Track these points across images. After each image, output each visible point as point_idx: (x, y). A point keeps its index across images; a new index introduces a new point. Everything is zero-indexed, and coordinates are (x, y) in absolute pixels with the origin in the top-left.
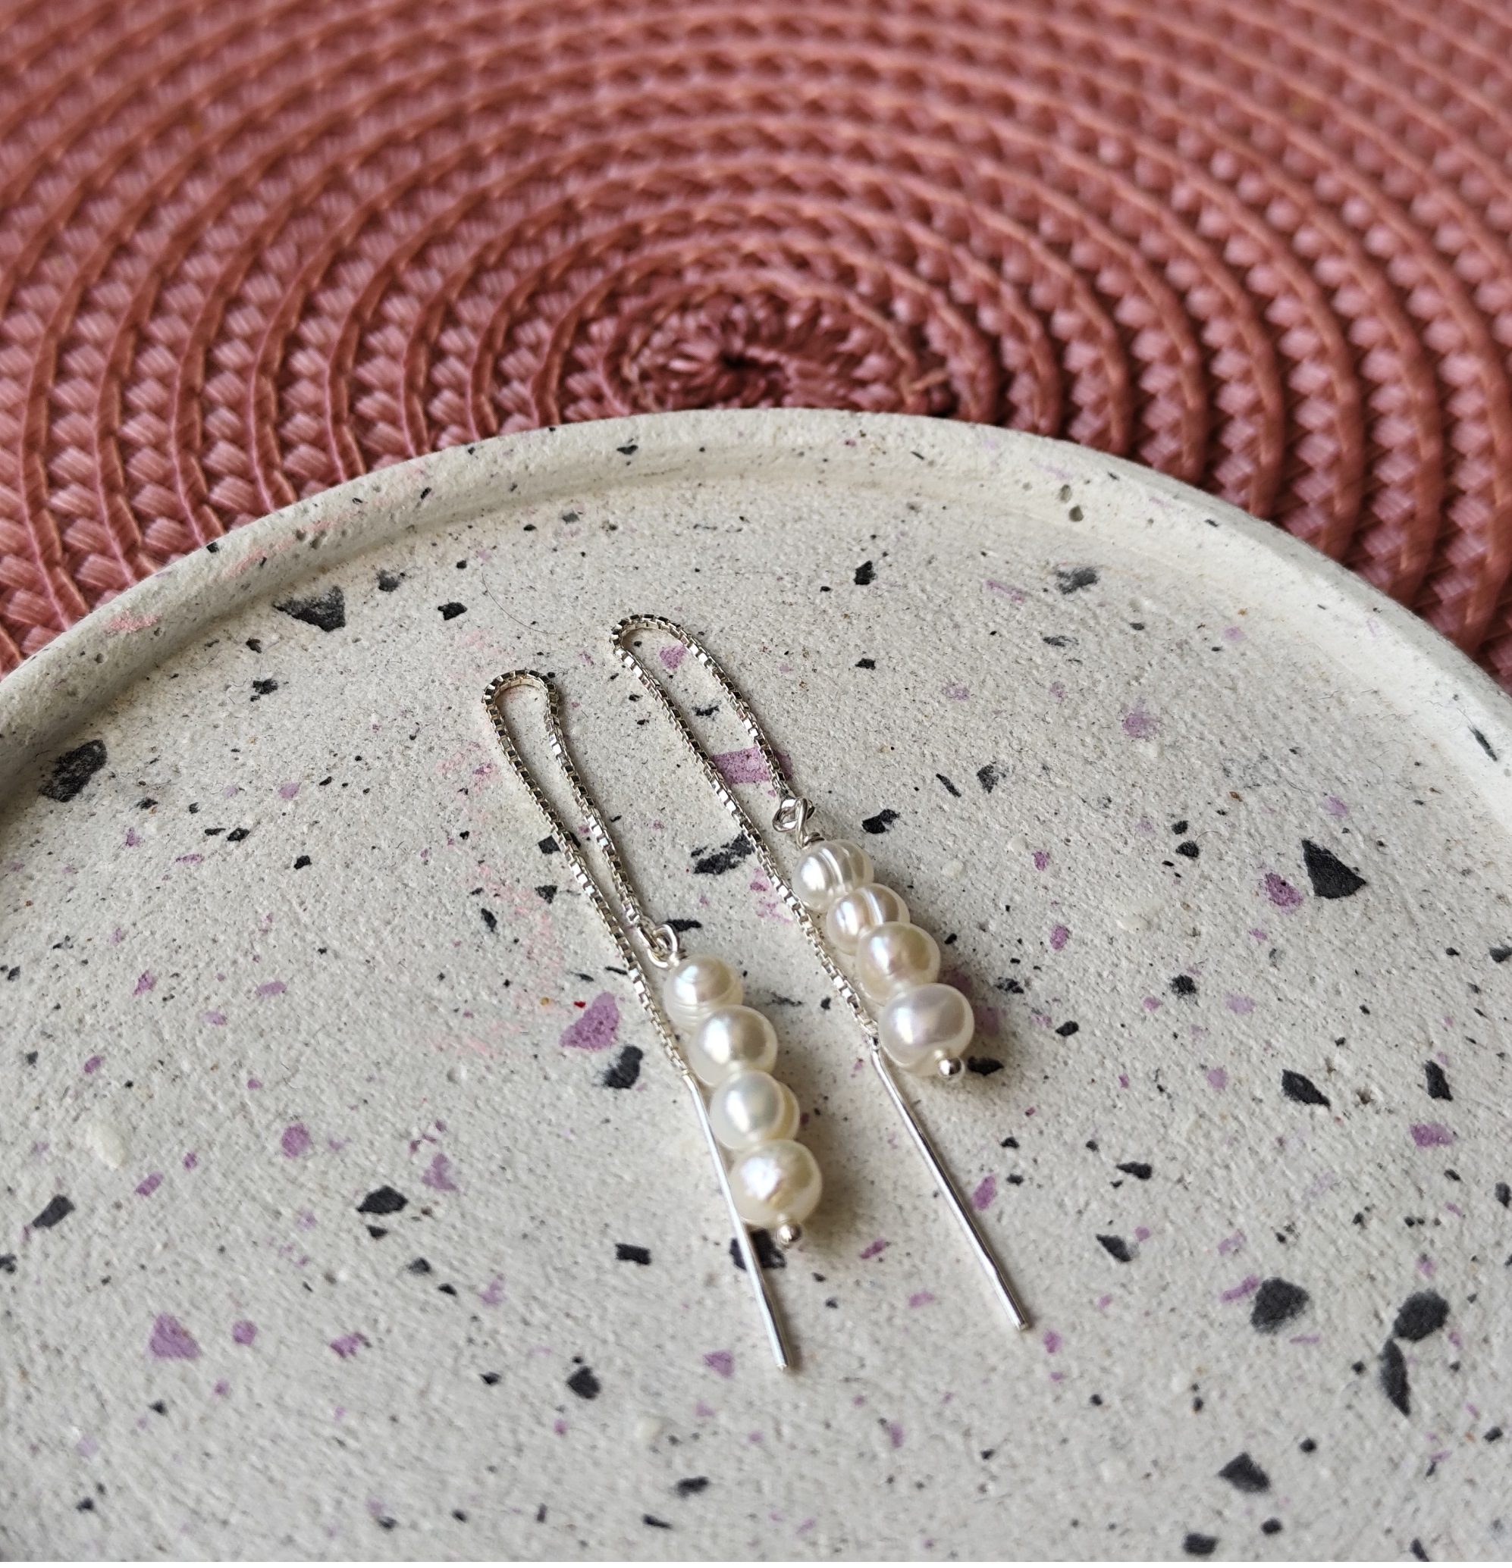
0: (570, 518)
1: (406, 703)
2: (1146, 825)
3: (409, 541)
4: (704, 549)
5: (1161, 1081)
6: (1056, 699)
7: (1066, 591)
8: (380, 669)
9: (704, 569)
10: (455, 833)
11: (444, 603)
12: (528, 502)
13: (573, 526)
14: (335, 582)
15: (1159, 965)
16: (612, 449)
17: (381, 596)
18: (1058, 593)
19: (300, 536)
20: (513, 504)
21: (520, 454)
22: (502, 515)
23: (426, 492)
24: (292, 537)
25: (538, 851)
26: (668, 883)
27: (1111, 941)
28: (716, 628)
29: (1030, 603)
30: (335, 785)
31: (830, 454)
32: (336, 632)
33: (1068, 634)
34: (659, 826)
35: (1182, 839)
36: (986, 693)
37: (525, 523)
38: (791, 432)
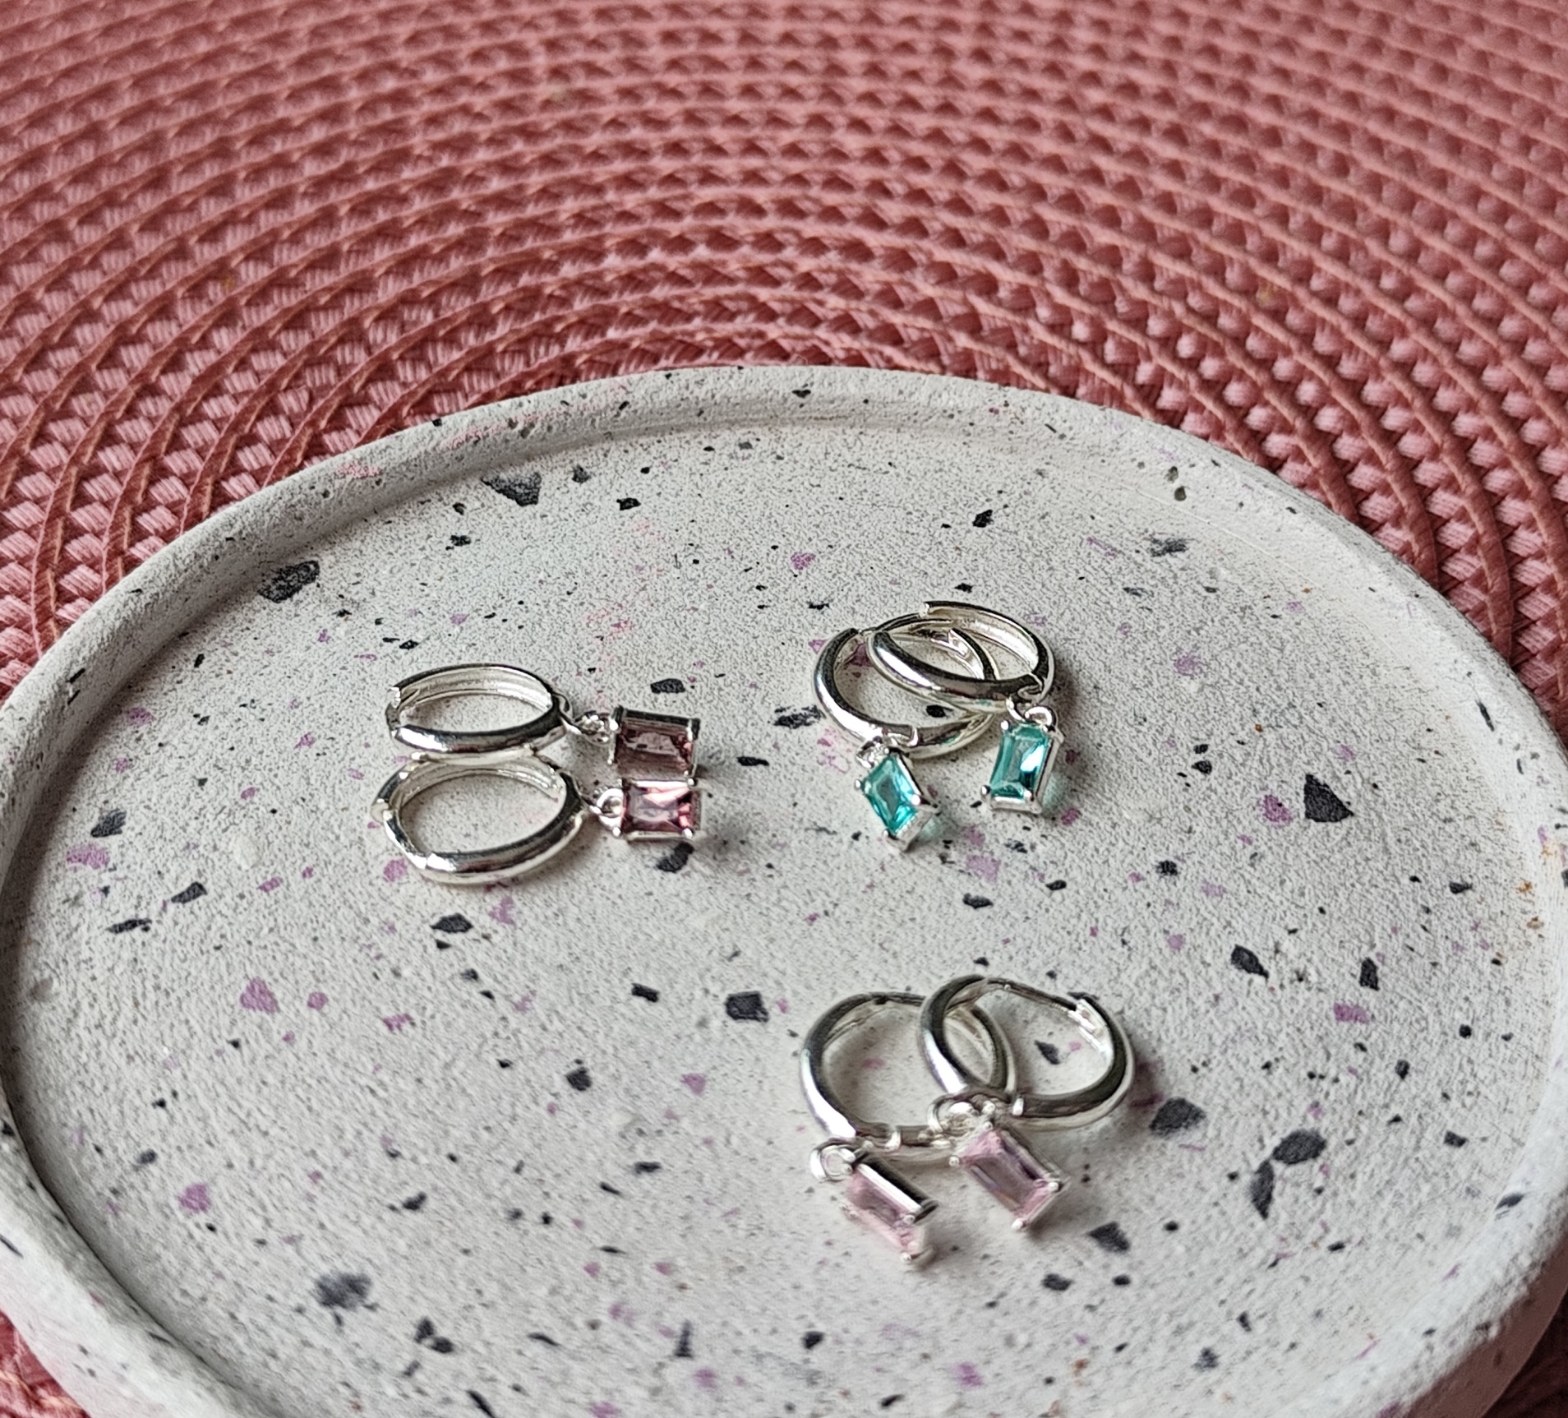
0: (746, 445)
1: (571, 567)
2: (1171, 742)
3: (606, 446)
4: (851, 483)
5: (1126, 937)
6: (1120, 635)
7: (1155, 554)
8: (558, 539)
9: (848, 498)
10: (584, 668)
11: (623, 497)
12: (712, 426)
13: (746, 452)
14: (538, 469)
15: (1150, 849)
16: (788, 391)
17: (573, 485)
18: (1148, 556)
19: (512, 424)
20: (700, 426)
21: (709, 385)
22: (688, 435)
23: (625, 404)
24: (505, 424)
25: (648, 690)
26: (750, 729)
27: (1114, 826)
28: (844, 544)
29: (1120, 558)
30: (497, 620)
31: (975, 419)
32: (529, 508)
33: (1147, 587)
34: (754, 685)
35: (1200, 758)
36: (1062, 624)
37: (706, 444)
38: (945, 396)
